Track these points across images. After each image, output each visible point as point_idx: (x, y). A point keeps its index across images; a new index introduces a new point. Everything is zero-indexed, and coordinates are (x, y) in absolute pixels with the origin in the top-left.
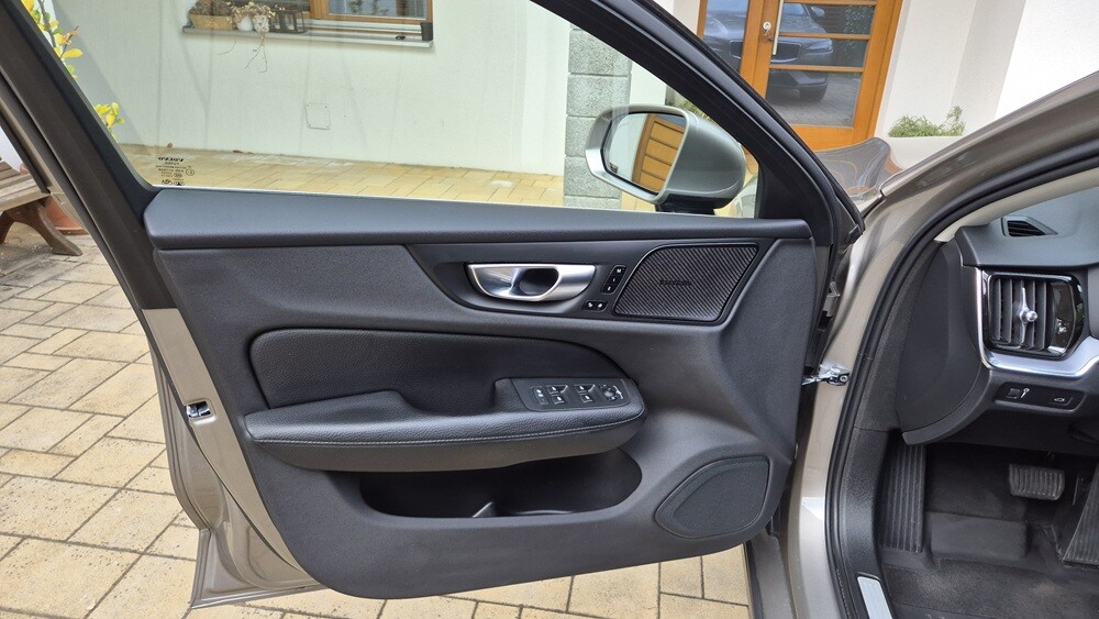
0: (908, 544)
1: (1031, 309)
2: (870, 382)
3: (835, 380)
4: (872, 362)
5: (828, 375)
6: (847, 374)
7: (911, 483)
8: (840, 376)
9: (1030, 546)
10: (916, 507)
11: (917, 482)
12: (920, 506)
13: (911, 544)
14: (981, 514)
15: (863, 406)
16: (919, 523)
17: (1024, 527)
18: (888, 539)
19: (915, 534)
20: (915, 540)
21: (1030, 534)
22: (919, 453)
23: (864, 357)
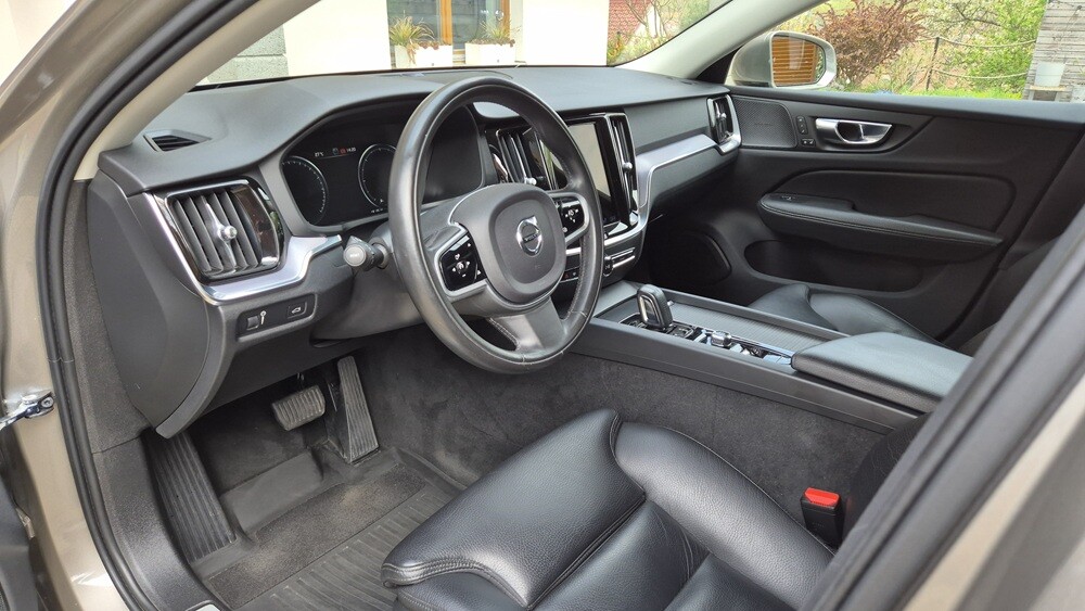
0: (219, 542)
1: (225, 225)
2: (85, 390)
3: (34, 410)
4: (73, 364)
5: (22, 409)
6: (49, 395)
7: (190, 477)
8: (40, 402)
9: (322, 467)
10: (207, 497)
11: (196, 472)
12: (211, 495)
13: (222, 538)
14: (270, 465)
15: (91, 423)
16: (219, 512)
17: (310, 454)
18: (197, 551)
19: (220, 526)
20: (223, 532)
21: (316, 457)
22: (183, 443)
23: (60, 363)
